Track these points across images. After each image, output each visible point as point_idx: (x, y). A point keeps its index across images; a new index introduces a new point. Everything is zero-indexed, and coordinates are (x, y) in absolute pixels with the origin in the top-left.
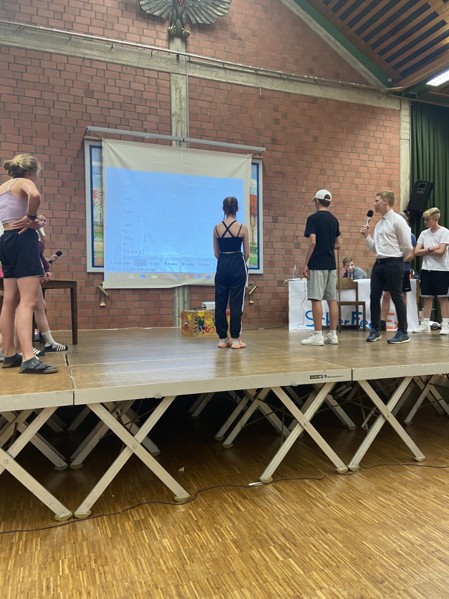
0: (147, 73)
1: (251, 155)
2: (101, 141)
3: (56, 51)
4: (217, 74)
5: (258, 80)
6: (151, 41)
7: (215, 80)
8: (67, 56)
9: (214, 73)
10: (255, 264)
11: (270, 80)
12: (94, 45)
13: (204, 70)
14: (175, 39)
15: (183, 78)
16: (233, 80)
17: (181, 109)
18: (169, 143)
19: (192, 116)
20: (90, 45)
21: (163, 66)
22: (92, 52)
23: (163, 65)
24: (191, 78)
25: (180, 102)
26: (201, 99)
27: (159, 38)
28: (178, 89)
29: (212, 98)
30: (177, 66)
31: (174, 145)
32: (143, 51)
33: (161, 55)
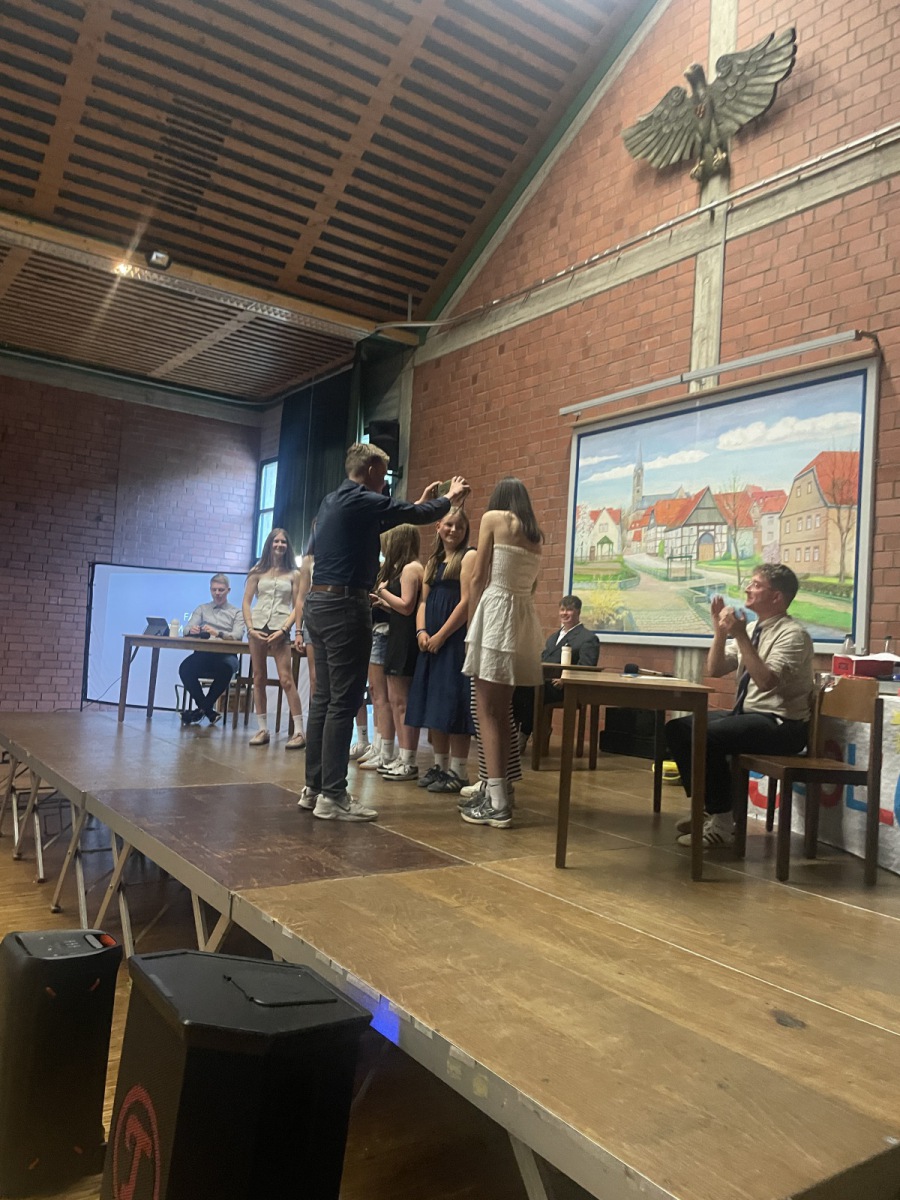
0: (661, 276)
3: (556, 307)
4: (783, 203)
7: (778, 220)
8: (567, 307)
9: (778, 205)
12: (598, 270)
13: (758, 211)
15: (717, 250)
16: (816, 197)
17: (709, 313)
19: (729, 318)
20: (592, 273)
21: (686, 248)
22: (594, 284)
23: (685, 246)
24: (730, 243)
25: (709, 300)
26: (750, 272)
27: (685, 198)
28: (709, 276)
29: (769, 261)
30: (709, 235)
31: (694, 388)
32: (659, 239)
33: (685, 229)
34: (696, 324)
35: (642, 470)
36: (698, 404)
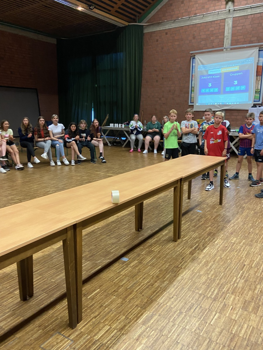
0: (216, 22)
1: (258, 47)
2: (195, 56)
3: (184, 25)
4: (247, 12)
6: (219, 7)
7: (246, 15)
10: (258, 99)
12: (197, 18)
13: (241, 12)
14: (229, 3)
15: (231, 19)
16: (255, 12)
17: (229, 33)
18: (222, 50)
19: (233, 35)
20: (196, 18)
21: (223, 17)
22: (196, 21)
24: (235, 18)
25: (229, 30)
26: (239, 25)
27: (222, 5)
28: (228, 25)
29: (243, 24)
30: (228, 15)
32: (215, 13)
33: (222, 12)
34: (225, 35)
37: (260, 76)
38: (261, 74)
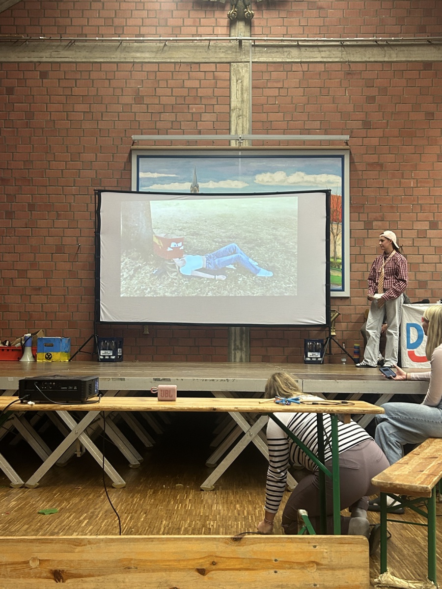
0: (203, 68)
3: (105, 60)
4: (289, 54)
5: (345, 53)
6: (209, 30)
7: (286, 62)
8: (117, 63)
9: (286, 54)
11: (362, 50)
12: (145, 47)
13: (273, 53)
14: (237, 23)
15: (247, 66)
16: (310, 58)
17: (243, 101)
18: (228, 143)
19: (256, 108)
20: (140, 47)
21: (222, 56)
22: (143, 55)
23: (222, 55)
24: (256, 64)
25: (242, 94)
26: (269, 86)
27: (218, 25)
28: (240, 79)
29: (282, 84)
30: (237, 54)
31: (233, 144)
32: (199, 43)
33: (219, 44)
34: (233, 105)
35: (198, 187)
36: (240, 153)
37: (338, 224)
38: (340, 219)
